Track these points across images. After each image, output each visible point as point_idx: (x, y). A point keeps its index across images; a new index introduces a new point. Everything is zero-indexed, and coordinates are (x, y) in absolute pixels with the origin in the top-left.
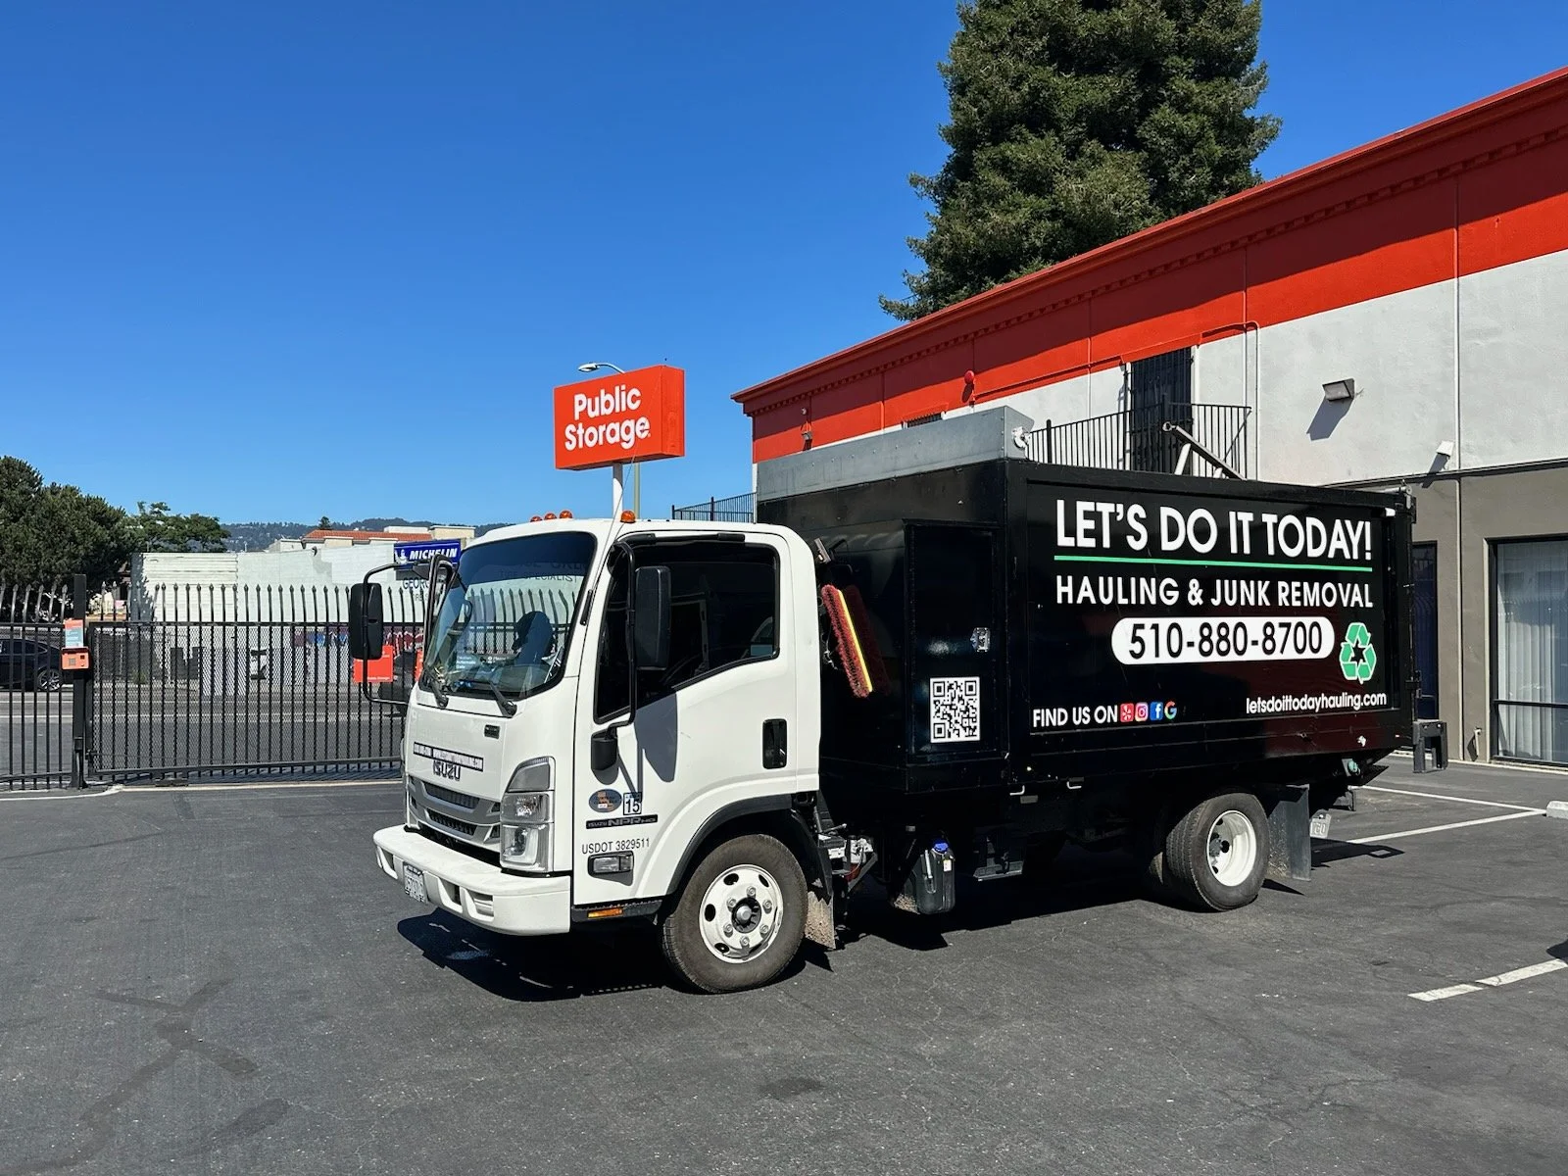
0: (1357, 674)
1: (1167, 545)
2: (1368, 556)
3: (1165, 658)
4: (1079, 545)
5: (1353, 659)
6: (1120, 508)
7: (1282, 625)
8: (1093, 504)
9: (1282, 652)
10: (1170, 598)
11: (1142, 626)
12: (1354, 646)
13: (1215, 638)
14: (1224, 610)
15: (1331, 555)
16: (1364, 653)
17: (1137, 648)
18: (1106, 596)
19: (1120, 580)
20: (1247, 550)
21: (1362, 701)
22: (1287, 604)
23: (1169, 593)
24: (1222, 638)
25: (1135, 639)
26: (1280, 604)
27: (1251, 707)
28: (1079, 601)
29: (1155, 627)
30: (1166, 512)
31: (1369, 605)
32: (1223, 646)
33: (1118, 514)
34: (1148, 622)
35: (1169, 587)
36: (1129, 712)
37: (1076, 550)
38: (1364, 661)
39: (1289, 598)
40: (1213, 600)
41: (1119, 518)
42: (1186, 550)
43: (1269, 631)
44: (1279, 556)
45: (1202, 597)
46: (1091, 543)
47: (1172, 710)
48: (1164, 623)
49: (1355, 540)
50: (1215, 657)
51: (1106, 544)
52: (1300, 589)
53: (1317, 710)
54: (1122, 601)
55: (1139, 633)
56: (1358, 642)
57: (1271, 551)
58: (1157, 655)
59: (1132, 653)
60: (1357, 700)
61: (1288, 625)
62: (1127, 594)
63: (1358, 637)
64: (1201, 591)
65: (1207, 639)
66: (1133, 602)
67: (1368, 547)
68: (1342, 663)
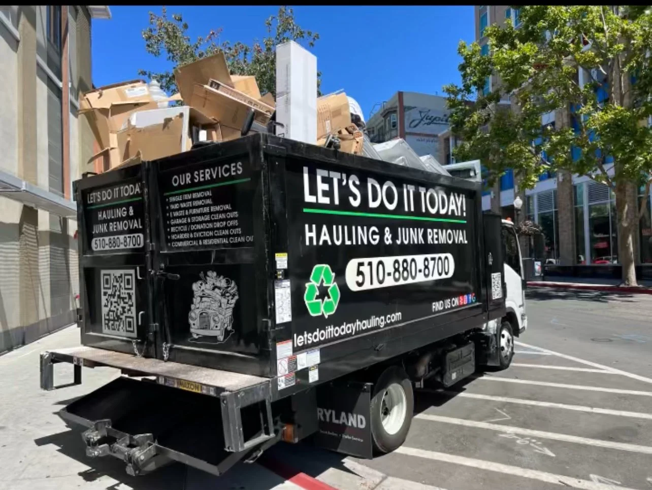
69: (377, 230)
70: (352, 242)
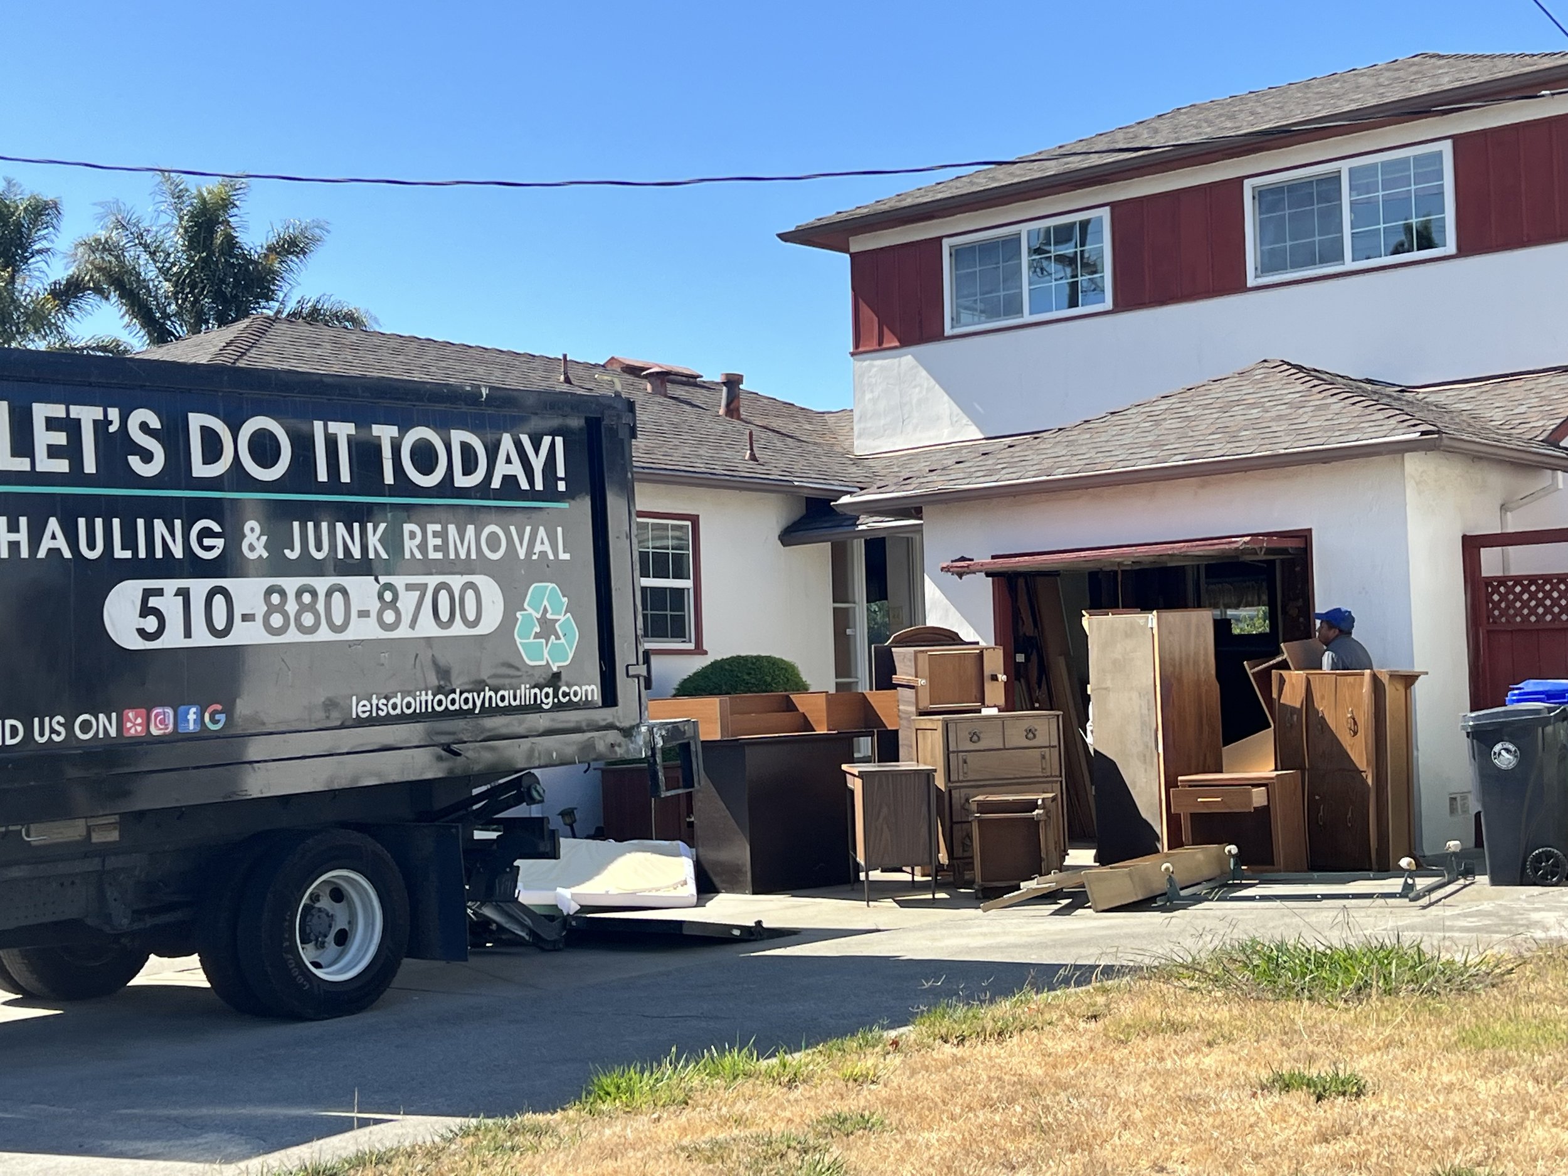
0: (546, 655)
1: (200, 470)
2: (562, 486)
3: (202, 638)
4: (39, 468)
5: (537, 636)
6: (114, 414)
7: (409, 587)
8: (63, 407)
9: (413, 624)
10: (210, 548)
11: (159, 592)
12: (539, 616)
13: (292, 607)
14: (309, 567)
15: (496, 483)
16: (557, 625)
17: (151, 624)
18: (92, 546)
19: (116, 522)
20: (345, 477)
21: (556, 695)
22: (419, 556)
23: (207, 542)
24: (303, 608)
25: (146, 611)
26: (407, 556)
27: (360, 709)
28: (42, 554)
29: (184, 593)
30: (197, 421)
31: (564, 556)
32: (308, 619)
33: (111, 423)
34: (170, 585)
35: (206, 533)
36: (139, 721)
37: (34, 477)
38: (558, 638)
39: (423, 547)
40: (287, 552)
41: (112, 429)
42: (238, 477)
43: (388, 596)
44: (404, 485)
45: (266, 547)
46: (62, 466)
47: (217, 717)
48: (199, 587)
49: (538, 464)
50: (293, 636)
51: (90, 467)
52: (443, 535)
53: (477, 711)
54: (120, 553)
55: (153, 602)
56: (545, 611)
57: (389, 479)
58: (188, 634)
59: (142, 632)
60: (547, 695)
61: (423, 588)
62: (129, 542)
63: (545, 602)
64: (264, 538)
65: (281, 609)
66: (142, 554)
67: (561, 473)
68: (518, 640)
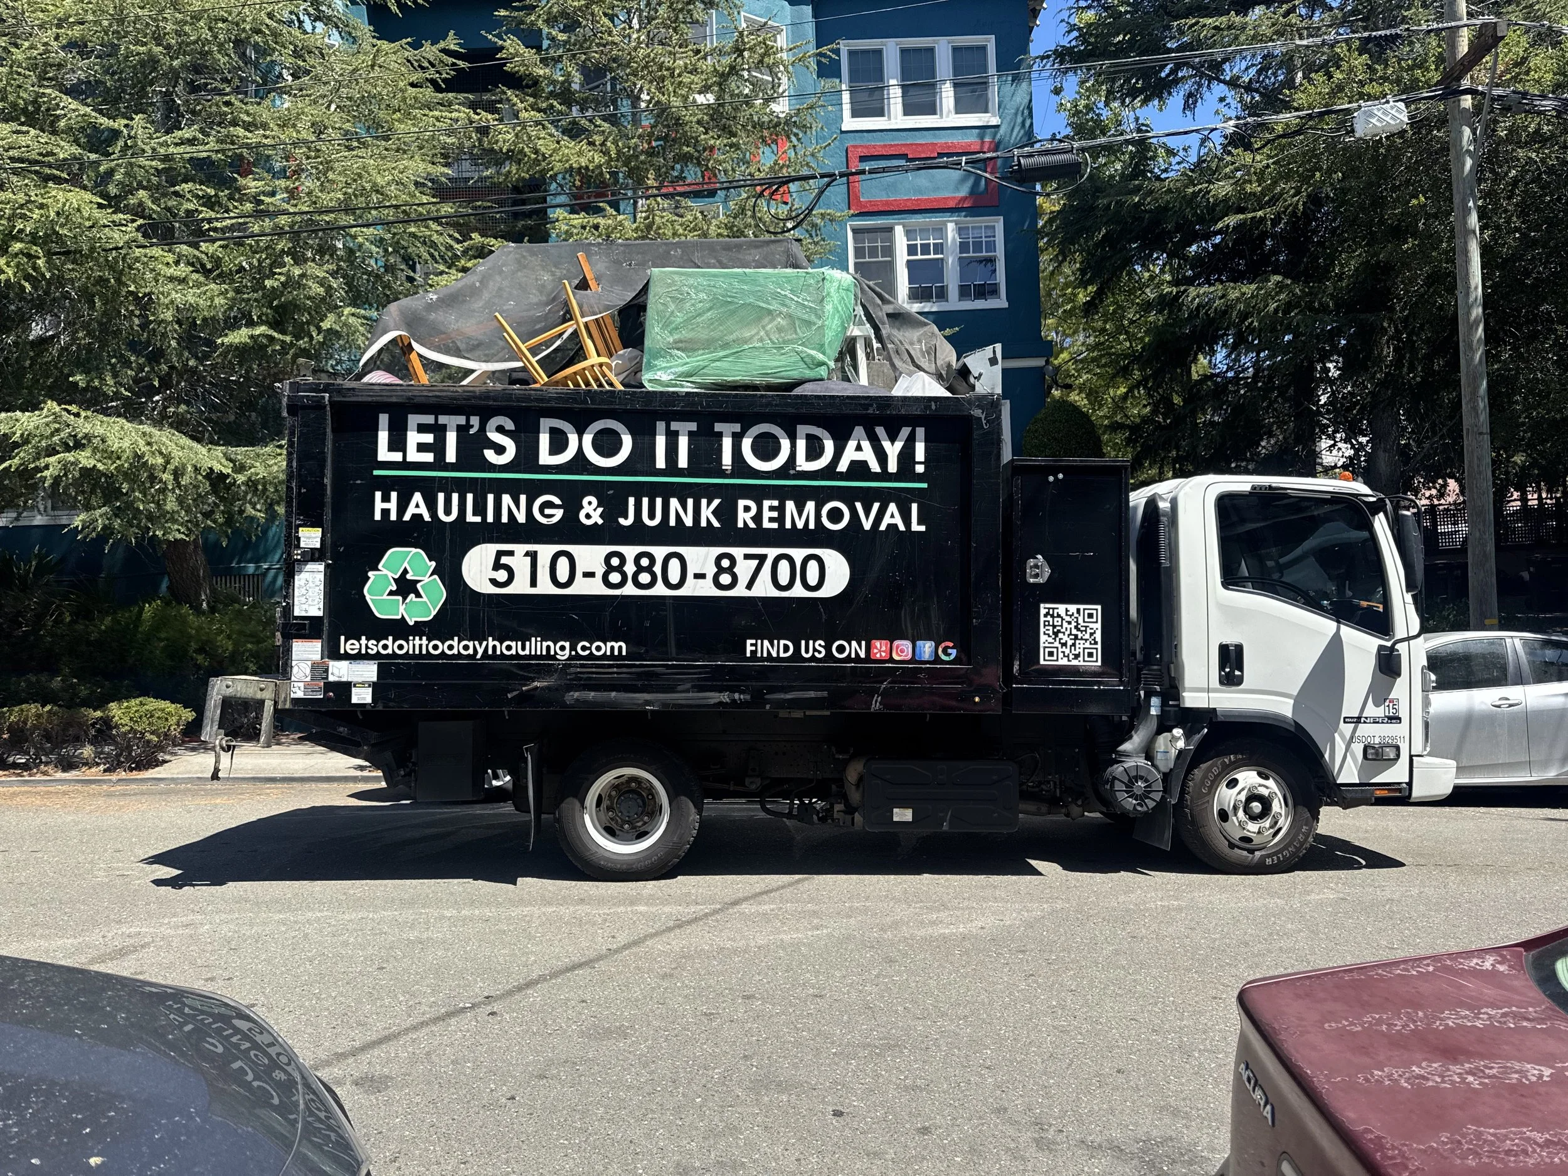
69: (557, 501)
70: (484, 517)
